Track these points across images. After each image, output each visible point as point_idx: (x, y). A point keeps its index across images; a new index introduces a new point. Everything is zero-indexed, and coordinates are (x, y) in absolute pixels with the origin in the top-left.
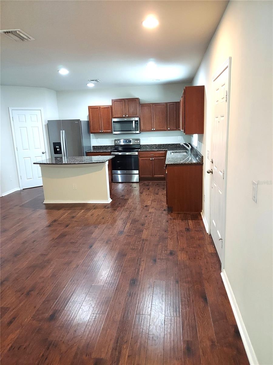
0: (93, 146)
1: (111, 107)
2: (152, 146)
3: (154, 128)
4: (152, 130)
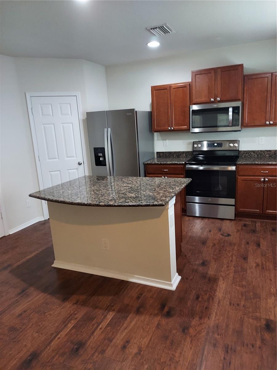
0: (157, 153)
1: (190, 85)
2: (262, 152)
3: (272, 121)
4: (266, 123)
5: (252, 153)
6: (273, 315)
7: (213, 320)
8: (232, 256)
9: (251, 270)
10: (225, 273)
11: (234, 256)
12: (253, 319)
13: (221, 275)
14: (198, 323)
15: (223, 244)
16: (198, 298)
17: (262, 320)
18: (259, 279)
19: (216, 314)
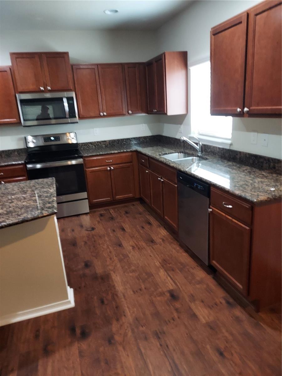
1: (11, 69)
2: (99, 143)
3: (105, 112)
4: (100, 115)
5: (90, 145)
6: (170, 285)
7: (129, 315)
8: (108, 247)
9: (131, 253)
10: (112, 266)
11: (110, 247)
12: (159, 296)
13: (109, 269)
14: (119, 326)
15: (93, 239)
16: (102, 302)
17: (166, 293)
18: (142, 259)
19: (128, 307)
